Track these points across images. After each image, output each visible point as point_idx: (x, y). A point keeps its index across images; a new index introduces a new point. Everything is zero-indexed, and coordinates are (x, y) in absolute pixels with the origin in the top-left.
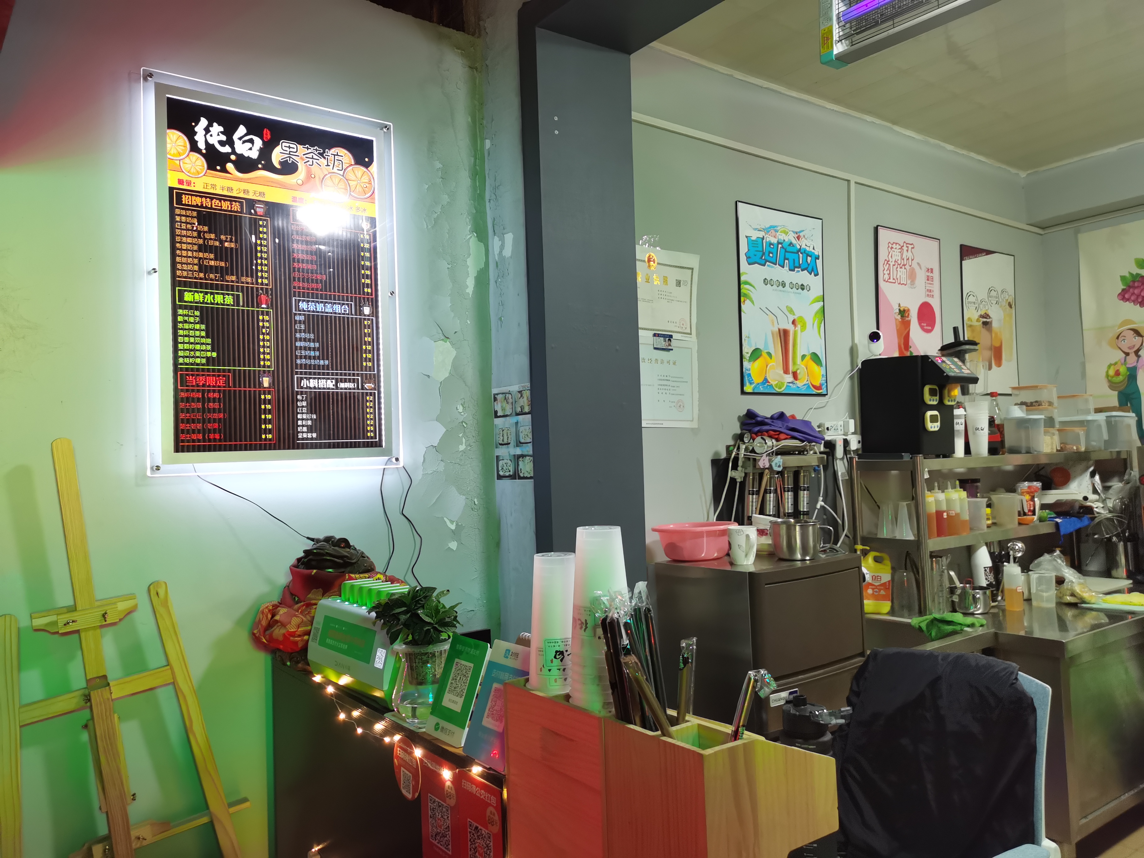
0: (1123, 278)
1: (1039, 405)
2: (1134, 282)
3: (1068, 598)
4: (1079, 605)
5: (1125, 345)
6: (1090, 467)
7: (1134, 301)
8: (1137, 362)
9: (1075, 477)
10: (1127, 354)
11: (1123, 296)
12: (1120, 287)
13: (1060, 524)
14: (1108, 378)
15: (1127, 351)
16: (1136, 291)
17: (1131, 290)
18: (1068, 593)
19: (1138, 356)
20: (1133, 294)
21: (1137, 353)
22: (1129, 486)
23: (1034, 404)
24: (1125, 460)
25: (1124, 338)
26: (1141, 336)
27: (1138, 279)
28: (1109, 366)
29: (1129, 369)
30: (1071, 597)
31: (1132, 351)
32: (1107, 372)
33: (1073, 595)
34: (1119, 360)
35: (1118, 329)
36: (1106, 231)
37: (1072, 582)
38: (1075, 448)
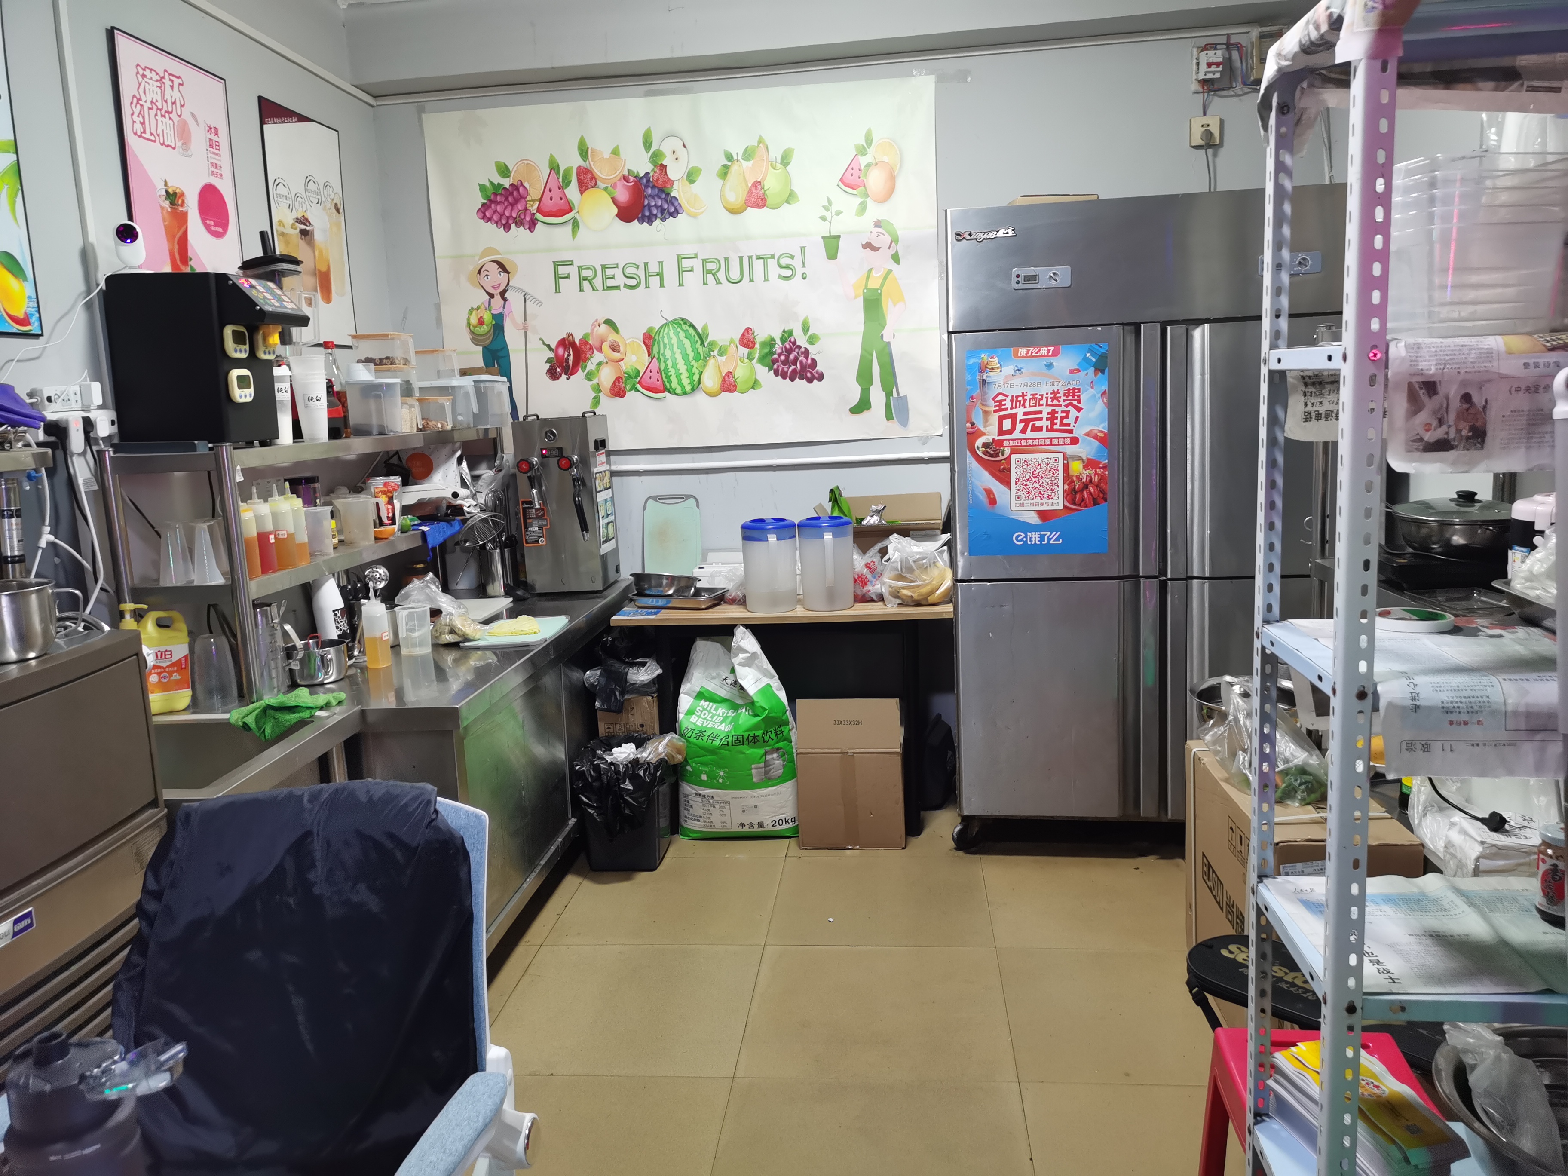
0: (482, 187)
1: (391, 364)
2: (495, 194)
3: (447, 636)
4: (461, 644)
5: (488, 284)
6: (457, 451)
7: (497, 222)
8: (504, 308)
9: (439, 466)
10: (492, 296)
11: (484, 213)
12: (480, 200)
13: (427, 534)
14: (469, 328)
15: (492, 291)
16: (499, 208)
17: (493, 206)
18: (447, 629)
19: (505, 300)
20: (495, 211)
21: (503, 294)
22: (501, 474)
23: (384, 361)
24: (495, 440)
25: (486, 273)
26: (508, 273)
27: (500, 192)
28: (471, 311)
29: (494, 316)
30: (450, 635)
31: (496, 292)
32: (468, 319)
33: (452, 632)
34: (483, 303)
35: (479, 260)
36: (458, 115)
37: (451, 614)
38: (439, 425)
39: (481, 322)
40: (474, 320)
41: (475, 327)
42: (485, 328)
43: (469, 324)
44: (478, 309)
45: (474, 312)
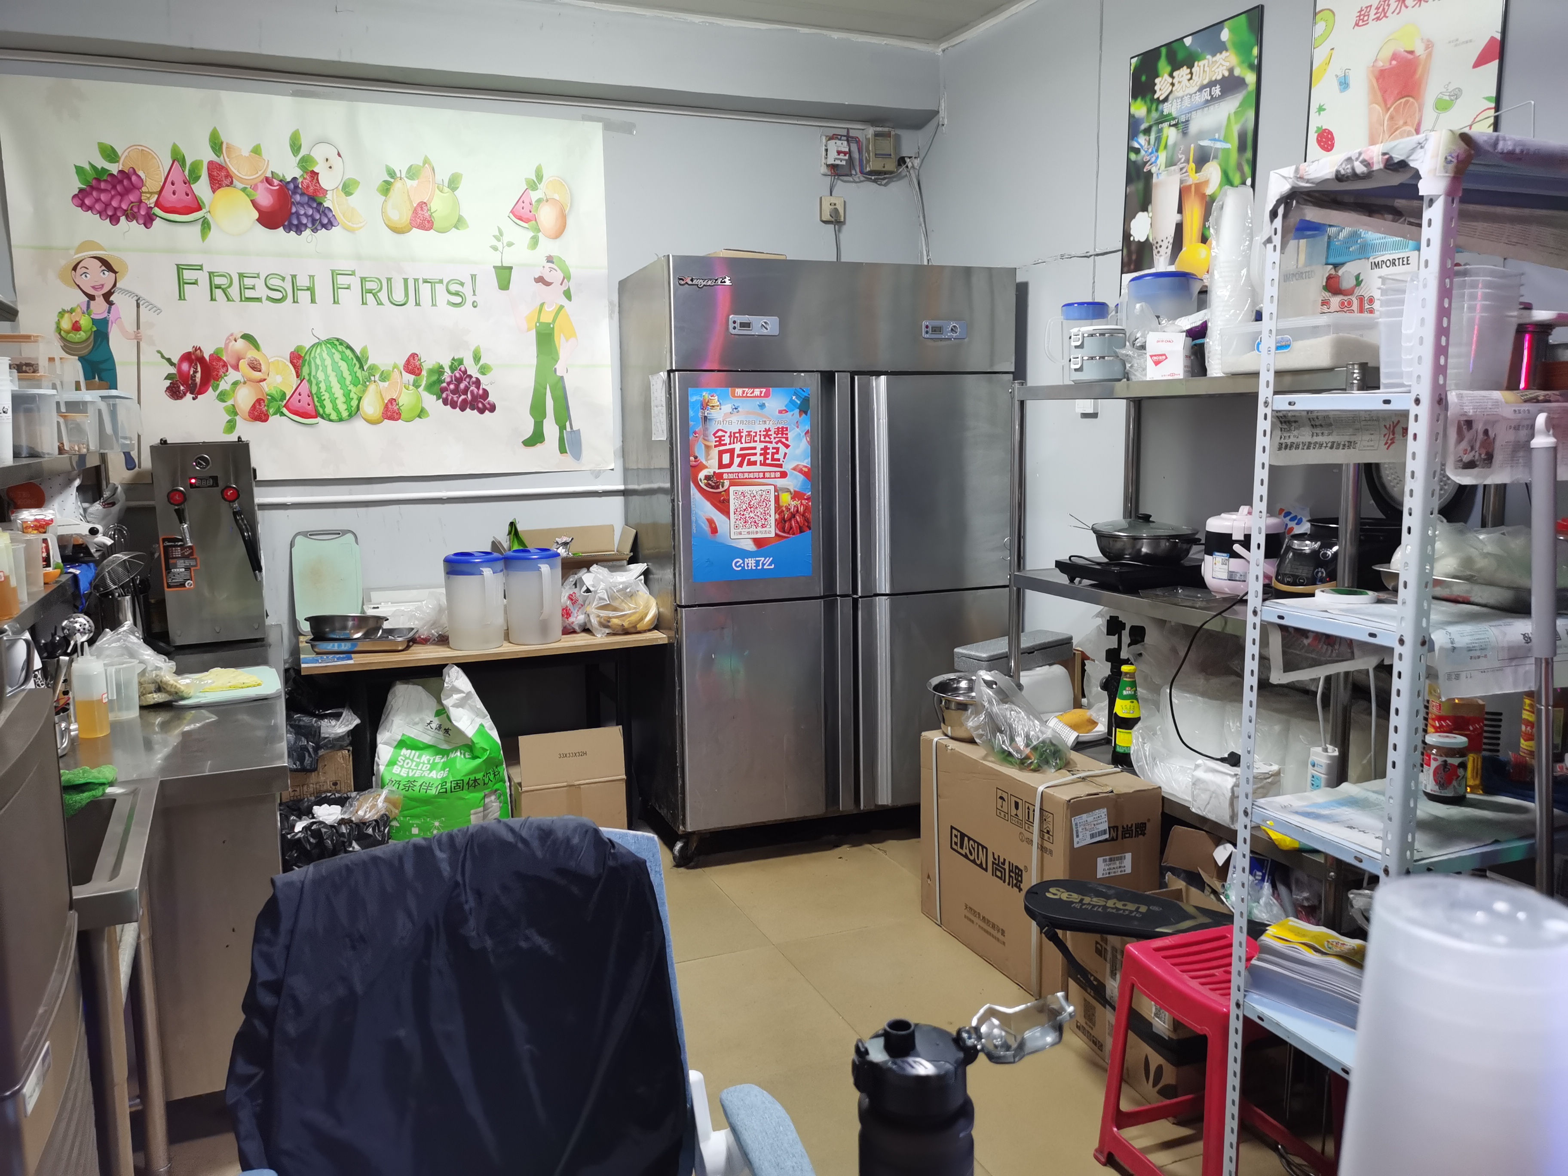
0: (79, 170)
2: (98, 180)
3: (155, 695)
4: (174, 703)
5: (87, 283)
7: (100, 213)
8: (109, 312)
9: (52, 497)
10: (91, 298)
11: (81, 199)
12: (76, 185)
13: (80, 577)
14: (60, 334)
15: (91, 292)
16: (103, 197)
17: (95, 194)
18: (152, 687)
19: (111, 304)
20: (98, 200)
21: (107, 296)
22: (115, 509)
25: (85, 270)
26: (115, 272)
27: (105, 178)
28: (62, 313)
29: (95, 322)
30: (159, 694)
31: (98, 294)
32: (58, 324)
34: (78, 305)
35: (75, 254)
36: (45, 83)
37: (157, 668)
38: (76, 448)
39: (76, 327)
40: (66, 324)
41: (68, 332)
42: (82, 335)
43: (59, 329)
44: (71, 311)
45: (67, 315)
